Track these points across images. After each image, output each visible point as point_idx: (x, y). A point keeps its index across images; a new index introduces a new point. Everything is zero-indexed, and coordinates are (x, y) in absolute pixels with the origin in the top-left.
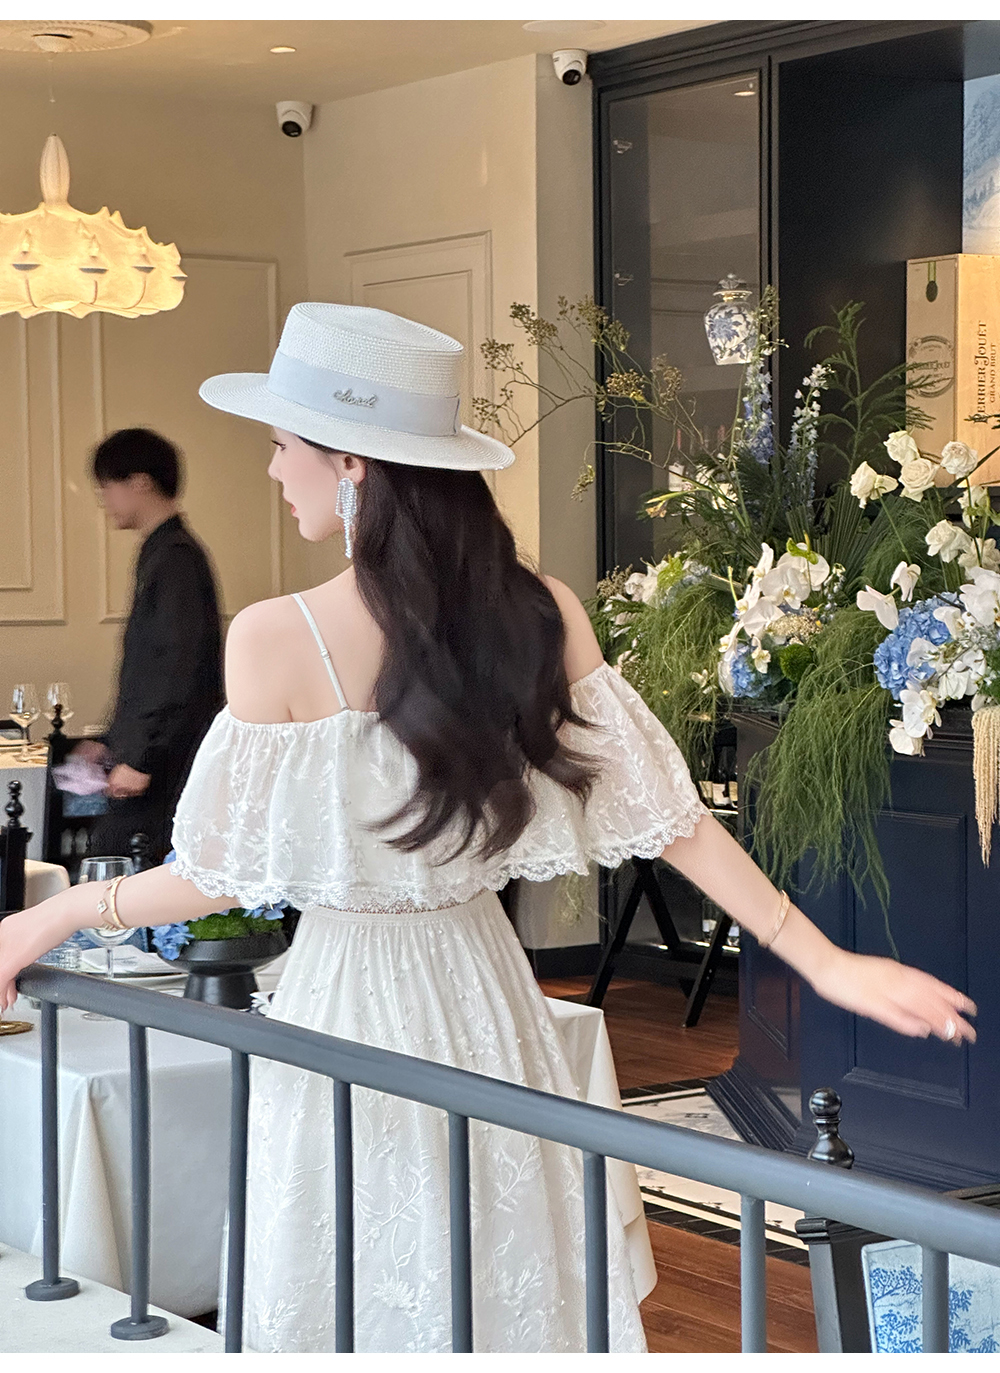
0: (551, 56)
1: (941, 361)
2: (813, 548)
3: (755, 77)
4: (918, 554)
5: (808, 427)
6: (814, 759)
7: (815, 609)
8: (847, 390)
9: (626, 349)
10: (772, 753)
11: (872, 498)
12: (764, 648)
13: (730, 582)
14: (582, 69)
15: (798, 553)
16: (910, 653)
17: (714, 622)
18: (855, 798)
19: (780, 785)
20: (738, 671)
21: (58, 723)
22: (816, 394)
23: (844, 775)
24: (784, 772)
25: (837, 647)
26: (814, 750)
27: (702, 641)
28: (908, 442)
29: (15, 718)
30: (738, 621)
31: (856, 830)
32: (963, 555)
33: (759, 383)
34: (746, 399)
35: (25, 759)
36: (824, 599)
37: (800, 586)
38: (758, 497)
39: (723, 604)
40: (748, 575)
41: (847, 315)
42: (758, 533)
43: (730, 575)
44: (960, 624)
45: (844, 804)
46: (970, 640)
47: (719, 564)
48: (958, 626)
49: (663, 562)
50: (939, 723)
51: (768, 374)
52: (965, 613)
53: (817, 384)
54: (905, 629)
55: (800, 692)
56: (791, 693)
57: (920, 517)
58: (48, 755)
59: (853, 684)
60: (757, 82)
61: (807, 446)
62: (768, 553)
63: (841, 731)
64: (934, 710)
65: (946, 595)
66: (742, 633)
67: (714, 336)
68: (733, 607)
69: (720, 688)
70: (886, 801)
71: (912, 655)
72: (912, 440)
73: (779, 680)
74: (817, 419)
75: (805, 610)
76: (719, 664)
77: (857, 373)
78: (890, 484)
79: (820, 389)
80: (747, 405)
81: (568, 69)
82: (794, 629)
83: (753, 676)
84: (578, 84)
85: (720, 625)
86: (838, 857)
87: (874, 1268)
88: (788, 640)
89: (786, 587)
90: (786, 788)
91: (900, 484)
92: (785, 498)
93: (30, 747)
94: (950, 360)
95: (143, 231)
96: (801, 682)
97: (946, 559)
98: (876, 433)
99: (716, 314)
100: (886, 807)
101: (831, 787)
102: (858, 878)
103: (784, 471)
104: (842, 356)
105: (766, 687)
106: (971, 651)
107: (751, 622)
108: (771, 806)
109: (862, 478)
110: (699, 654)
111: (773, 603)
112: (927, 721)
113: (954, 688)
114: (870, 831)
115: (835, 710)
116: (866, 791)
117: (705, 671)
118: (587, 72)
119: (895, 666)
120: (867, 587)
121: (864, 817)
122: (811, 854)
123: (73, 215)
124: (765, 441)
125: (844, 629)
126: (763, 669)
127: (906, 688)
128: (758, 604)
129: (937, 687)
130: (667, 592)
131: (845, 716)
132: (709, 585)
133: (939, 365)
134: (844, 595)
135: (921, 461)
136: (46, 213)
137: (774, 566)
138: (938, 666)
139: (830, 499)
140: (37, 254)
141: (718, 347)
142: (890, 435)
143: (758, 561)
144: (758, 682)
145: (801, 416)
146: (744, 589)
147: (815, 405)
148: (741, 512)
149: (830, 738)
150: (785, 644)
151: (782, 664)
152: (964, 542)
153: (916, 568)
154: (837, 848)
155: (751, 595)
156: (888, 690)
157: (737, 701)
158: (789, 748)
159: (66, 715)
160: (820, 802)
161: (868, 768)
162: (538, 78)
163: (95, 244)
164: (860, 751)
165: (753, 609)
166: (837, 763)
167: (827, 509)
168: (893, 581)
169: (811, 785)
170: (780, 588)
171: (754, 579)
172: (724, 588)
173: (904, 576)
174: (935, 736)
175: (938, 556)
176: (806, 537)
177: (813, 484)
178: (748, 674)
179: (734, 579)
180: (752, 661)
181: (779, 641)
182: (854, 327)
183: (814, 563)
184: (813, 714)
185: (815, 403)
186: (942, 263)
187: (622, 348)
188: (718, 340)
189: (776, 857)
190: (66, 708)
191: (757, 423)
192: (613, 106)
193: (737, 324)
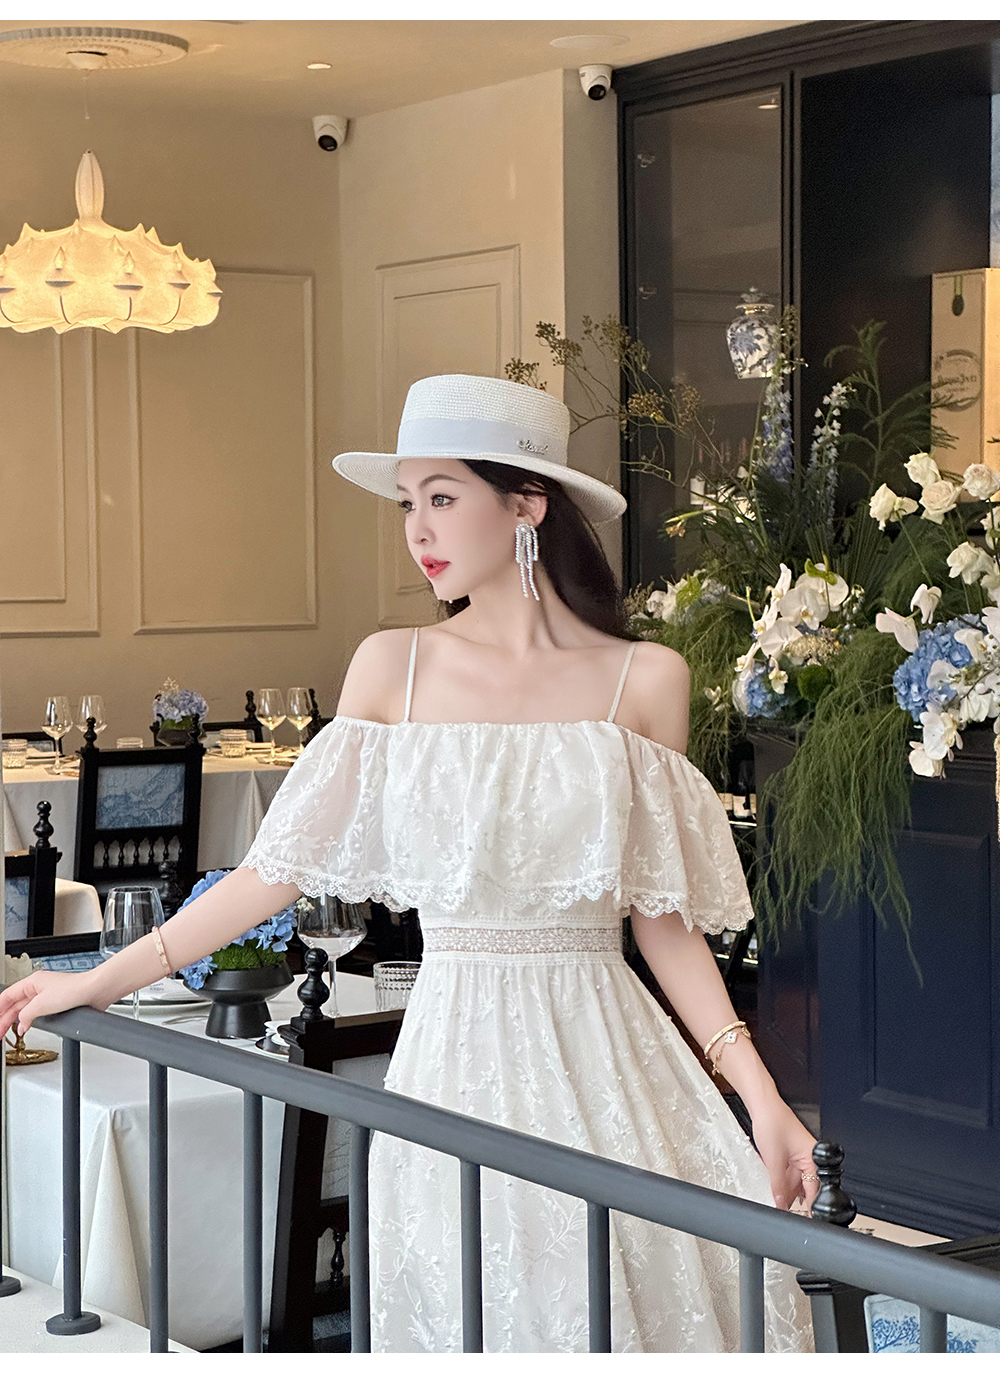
0: (578, 71)
1: (967, 375)
2: (832, 568)
3: (777, 92)
4: (939, 577)
5: (828, 446)
6: (832, 781)
7: (833, 630)
8: (868, 410)
9: (648, 369)
10: (789, 775)
11: (892, 520)
12: (781, 669)
13: (748, 601)
14: (607, 84)
15: (815, 573)
16: (931, 674)
17: (732, 641)
18: (874, 819)
19: (797, 805)
20: (753, 691)
21: (91, 736)
22: (836, 413)
23: (863, 797)
24: (801, 794)
25: (855, 668)
26: (831, 771)
27: (718, 658)
28: (928, 464)
29: (48, 730)
30: (756, 641)
31: (876, 851)
32: (985, 577)
33: (777, 401)
34: (765, 418)
35: (57, 772)
36: (844, 621)
37: (817, 605)
38: (776, 515)
39: (740, 626)
40: (767, 594)
41: (868, 334)
42: (777, 551)
43: (748, 595)
44: (982, 646)
45: (862, 824)
46: (992, 663)
47: (737, 584)
48: (980, 649)
49: (683, 580)
50: (960, 746)
51: (788, 392)
52: (988, 636)
53: (837, 403)
54: (925, 651)
55: (817, 713)
56: (808, 714)
57: (941, 539)
58: (80, 768)
59: (872, 706)
60: (779, 97)
61: (827, 464)
62: (786, 574)
63: (859, 753)
64: (955, 733)
65: (968, 617)
66: (759, 654)
67: (736, 350)
68: (751, 629)
69: (733, 706)
70: (906, 822)
71: (933, 678)
72: (933, 461)
73: (797, 701)
74: (838, 438)
75: (823, 631)
76: (734, 682)
77: (878, 392)
78: (911, 506)
79: (840, 408)
80: (766, 424)
81: (593, 85)
82: (811, 649)
83: (769, 696)
84: (603, 100)
85: (737, 645)
86: (858, 878)
87: (876, 1318)
88: (806, 660)
89: (805, 608)
90: (803, 808)
91: (921, 506)
92: (804, 516)
93: (62, 759)
94: (976, 373)
95: (179, 247)
96: (819, 703)
97: (968, 580)
98: (898, 451)
99: (737, 328)
100: (907, 827)
101: (850, 808)
102: (877, 899)
103: (804, 490)
104: (862, 374)
105: (783, 708)
106: (992, 674)
107: (768, 643)
108: (788, 826)
109: (882, 500)
110: (715, 670)
111: (791, 623)
112: (947, 743)
113: (976, 710)
114: (889, 854)
115: (853, 731)
116: (885, 815)
117: (718, 688)
118: (612, 86)
119: (915, 688)
120: (886, 609)
121: (883, 838)
122: (829, 875)
123: (109, 232)
124: (784, 460)
125: (863, 650)
126: (780, 690)
127: (926, 710)
128: (775, 624)
129: (959, 709)
130: (686, 609)
131: (864, 737)
132: (727, 604)
133: (965, 379)
134: (863, 615)
135: (943, 483)
136: (81, 230)
137: (792, 586)
138: (960, 688)
139: (850, 519)
140: (71, 271)
141: (740, 360)
142: (911, 457)
143: (777, 582)
144: (776, 701)
145: (821, 435)
146: (762, 609)
147: (836, 424)
148: (759, 531)
149: (848, 760)
150: (803, 665)
151: (800, 684)
152: (987, 564)
153: (937, 591)
154: (856, 870)
155: (769, 616)
156: (908, 712)
157: (750, 720)
158: (806, 769)
159: (99, 726)
160: (838, 823)
161: (887, 788)
162: (566, 94)
163: (129, 261)
164: (878, 772)
165: (770, 630)
166: (855, 785)
167: (847, 529)
168: (913, 602)
169: (829, 807)
170: (797, 608)
171: (772, 599)
172: (742, 608)
173: (924, 598)
174: (956, 757)
175: (960, 577)
176: (825, 557)
177: (833, 502)
178: (764, 694)
179: (752, 598)
180: (770, 681)
181: (797, 662)
182: (874, 346)
183: (833, 584)
184: (831, 736)
185: (835, 421)
186: (969, 277)
187: (644, 368)
188: (740, 353)
189: (793, 877)
190: (99, 720)
191: (776, 441)
192: (638, 120)
193: (759, 337)
